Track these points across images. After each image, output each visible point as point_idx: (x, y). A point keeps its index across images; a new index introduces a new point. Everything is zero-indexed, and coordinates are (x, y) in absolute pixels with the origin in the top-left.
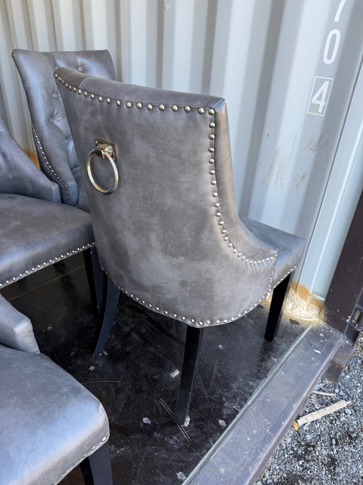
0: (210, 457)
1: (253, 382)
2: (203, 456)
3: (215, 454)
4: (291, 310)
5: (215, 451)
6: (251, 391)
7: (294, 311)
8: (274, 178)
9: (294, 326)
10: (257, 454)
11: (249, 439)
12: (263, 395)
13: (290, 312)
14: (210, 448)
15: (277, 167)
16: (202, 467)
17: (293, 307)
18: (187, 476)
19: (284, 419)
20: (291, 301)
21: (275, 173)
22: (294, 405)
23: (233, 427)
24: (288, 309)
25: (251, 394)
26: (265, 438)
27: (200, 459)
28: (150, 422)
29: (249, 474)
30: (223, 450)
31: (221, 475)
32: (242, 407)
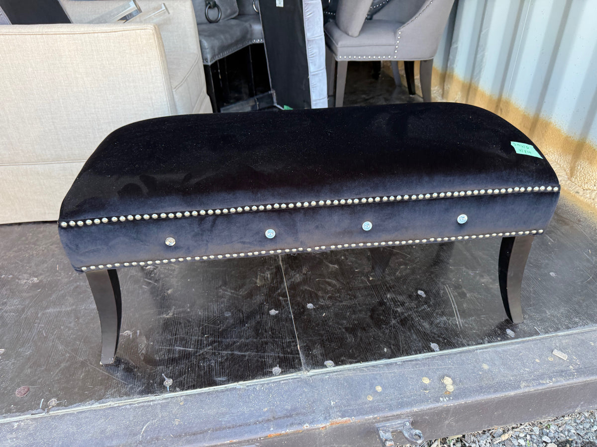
0: (476, 350)
1: (580, 319)
2: (469, 345)
3: (485, 350)
5: (486, 348)
6: (570, 326)
10: (540, 377)
11: (537, 360)
12: (588, 336)
14: (482, 344)
16: (461, 353)
18: (441, 350)
23: (523, 342)
25: (568, 328)
26: (562, 371)
27: (463, 345)
28: (424, 296)
29: (519, 387)
30: (496, 352)
31: (481, 369)
32: (546, 332)
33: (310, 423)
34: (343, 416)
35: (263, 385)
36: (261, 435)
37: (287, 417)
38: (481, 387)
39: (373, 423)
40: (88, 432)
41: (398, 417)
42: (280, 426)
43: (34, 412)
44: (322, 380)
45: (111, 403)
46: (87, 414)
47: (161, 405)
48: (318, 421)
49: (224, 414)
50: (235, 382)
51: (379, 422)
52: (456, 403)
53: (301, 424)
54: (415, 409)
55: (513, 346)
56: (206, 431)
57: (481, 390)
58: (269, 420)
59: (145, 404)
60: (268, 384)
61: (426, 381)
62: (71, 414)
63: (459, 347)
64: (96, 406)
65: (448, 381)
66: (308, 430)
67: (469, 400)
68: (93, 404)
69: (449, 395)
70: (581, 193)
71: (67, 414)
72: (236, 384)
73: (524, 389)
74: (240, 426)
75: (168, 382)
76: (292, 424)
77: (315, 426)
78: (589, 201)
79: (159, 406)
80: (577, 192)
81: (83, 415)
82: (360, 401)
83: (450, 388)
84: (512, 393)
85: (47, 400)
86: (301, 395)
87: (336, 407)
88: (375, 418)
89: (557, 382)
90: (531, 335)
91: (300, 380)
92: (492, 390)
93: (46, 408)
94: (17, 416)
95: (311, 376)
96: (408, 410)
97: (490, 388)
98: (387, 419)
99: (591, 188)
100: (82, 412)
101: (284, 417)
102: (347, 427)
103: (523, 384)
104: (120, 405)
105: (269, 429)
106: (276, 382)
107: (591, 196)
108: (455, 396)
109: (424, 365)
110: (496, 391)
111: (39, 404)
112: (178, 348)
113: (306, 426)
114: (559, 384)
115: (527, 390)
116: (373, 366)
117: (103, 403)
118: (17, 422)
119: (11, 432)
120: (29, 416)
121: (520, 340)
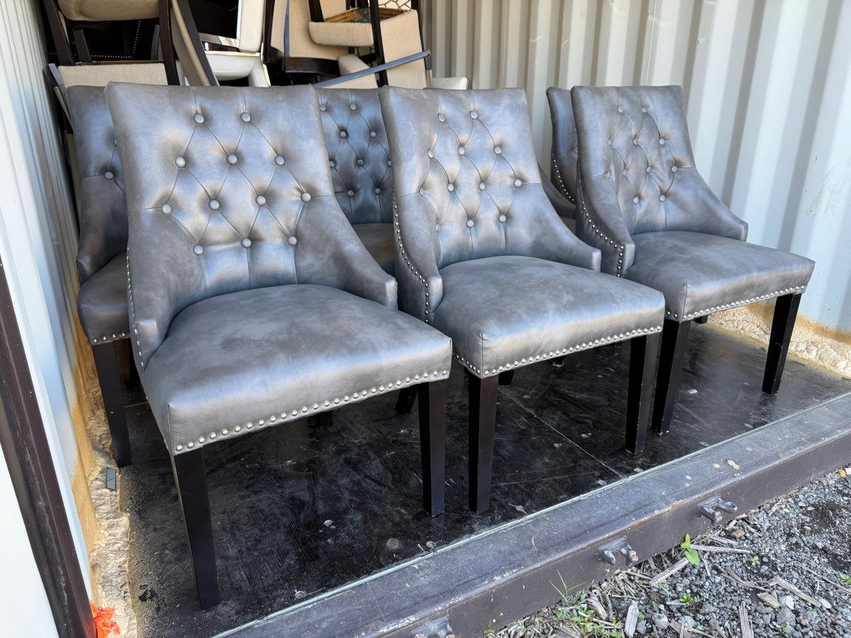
0: (735, 440)
2: (727, 438)
4: (844, 369)
5: (740, 438)
6: (784, 414)
7: (847, 370)
8: (823, 207)
9: (846, 383)
10: (788, 448)
12: (800, 417)
13: (842, 370)
14: (735, 436)
15: (827, 194)
16: (726, 443)
17: (847, 365)
18: (711, 445)
19: (825, 436)
20: (845, 358)
21: (824, 201)
22: (839, 431)
23: (762, 429)
24: (840, 368)
25: (783, 416)
26: (799, 443)
29: (779, 458)
30: (749, 439)
31: (747, 451)
32: (772, 421)
33: (659, 509)
34: (678, 500)
35: (601, 493)
36: (627, 526)
37: (639, 509)
38: (756, 463)
39: (697, 503)
40: (488, 556)
41: (712, 494)
42: (638, 517)
43: (421, 554)
44: (643, 481)
45: (485, 533)
46: (474, 544)
47: (531, 523)
48: (663, 508)
49: (589, 519)
50: (576, 496)
51: (700, 502)
52: (746, 476)
53: (652, 511)
54: (723, 485)
55: (757, 433)
56: (585, 532)
57: (757, 464)
58: (626, 515)
59: (517, 526)
60: (604, 492)
61: (717, 466)
62: (459, 547)
63: (721, 441)
64: (473, 537)
65: (731, 463)
66: (658, 515)
67: (753, 472)
68: (470, 537)
69: (738, 471)
70: (725, 324)
71: (456, 548)
72: (578, 497)
73: (784, 458)
74: (608, 523)
75: (519, 508)
76: (646, 513)
77: (663, 511)
78: (734, 329)
79: (531, 525)
80: (721, 324)
81: (470, 546)
82: (681, 489)
83: (737, 467)
84: (777, 462)
85: (424, 544)
86: (636, 493)
87: (668, 495)
88: (699, 498)
89: (800, 449)
90: (763, 425)
91: (626, 485)
92: (764, 463)
93: (428, 549)
94: (407, 561)
95: (633, 480)
96: (717, 487)
97: (762, 461)
98: (706, 498)
99: (731, 318)
100: (468, 543)
101: (636, 510)
102: (683, 508)
103: (781, 455)
104: (496, 531)
105: (632, 520)
106: (609, 489)
107: (733, 325)
108: (743, 470)
109: (707, 456)
110: (767, 463)
111: (419, 548)
112: (502, 484)
113: (657, 512)
114: (802, 451)
115: (785, 459)
116: (673, 465)
117: (478, 534)
118: (414, 564)
119: (417, 571)
120: (420, 558)
121: (758, 429)
